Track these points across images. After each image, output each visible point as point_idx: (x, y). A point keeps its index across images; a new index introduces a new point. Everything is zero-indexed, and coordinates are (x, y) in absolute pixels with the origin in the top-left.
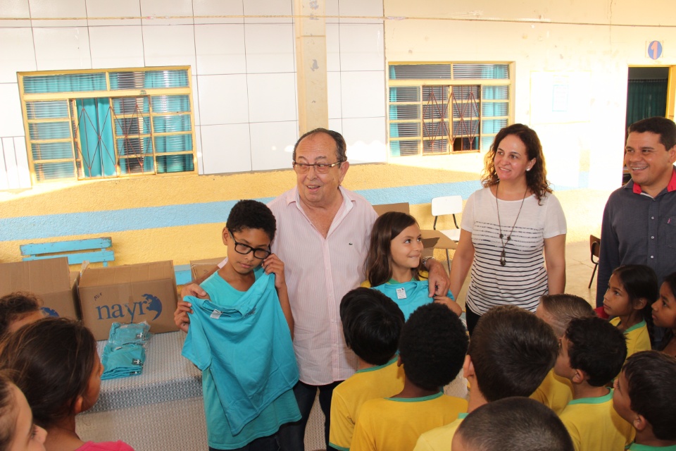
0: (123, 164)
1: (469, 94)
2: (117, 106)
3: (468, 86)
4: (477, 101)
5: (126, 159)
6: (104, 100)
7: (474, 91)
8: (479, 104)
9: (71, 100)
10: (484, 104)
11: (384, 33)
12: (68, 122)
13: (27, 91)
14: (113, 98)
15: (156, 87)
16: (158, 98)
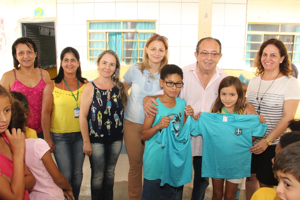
0: (125, 60)
1: (288, 40)
2: (125, 36)
3: (288, 36)
4: (292, 43)
5: (126, 59)
6: (119, 33)
7: (291, 39)
8: (293, 45)
9: (106, 33)
10: (296, 45)
11: (247, 8)
12: (104, 42)
13: (90, 28)
14: (123, 33)
15: (142, 29)
16: (142, 33)
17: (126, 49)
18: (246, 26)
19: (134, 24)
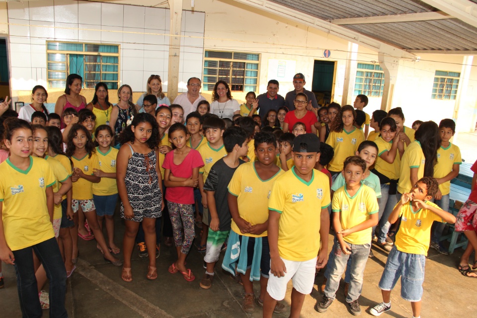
0: (87, 83)
2: (87, 59)
3: (240, 63)
4: (243, 69)
6: (81, 56)
7: (242, 65)
9: (67, 54)
10: (246, 71)
13: (48, 49)
14: (85, 55)
15: (104, 52)
16: (104, 56)
17: (88, 72)
18: (203, 53)
19: (96, 47)
